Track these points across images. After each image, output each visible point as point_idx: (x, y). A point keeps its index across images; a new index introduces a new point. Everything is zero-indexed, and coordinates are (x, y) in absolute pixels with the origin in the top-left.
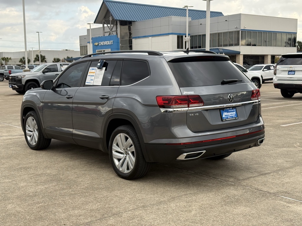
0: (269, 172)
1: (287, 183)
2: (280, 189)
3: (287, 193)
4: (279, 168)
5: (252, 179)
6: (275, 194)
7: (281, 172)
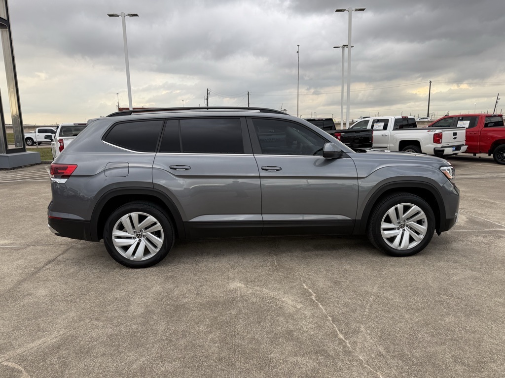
0: (47, 267)
1: (20, 259)
2: (24, 251)
3: (17, 249)
4: (37, 276)
5: (60, 252)
6: (28, 246)
7: (31, 270)
